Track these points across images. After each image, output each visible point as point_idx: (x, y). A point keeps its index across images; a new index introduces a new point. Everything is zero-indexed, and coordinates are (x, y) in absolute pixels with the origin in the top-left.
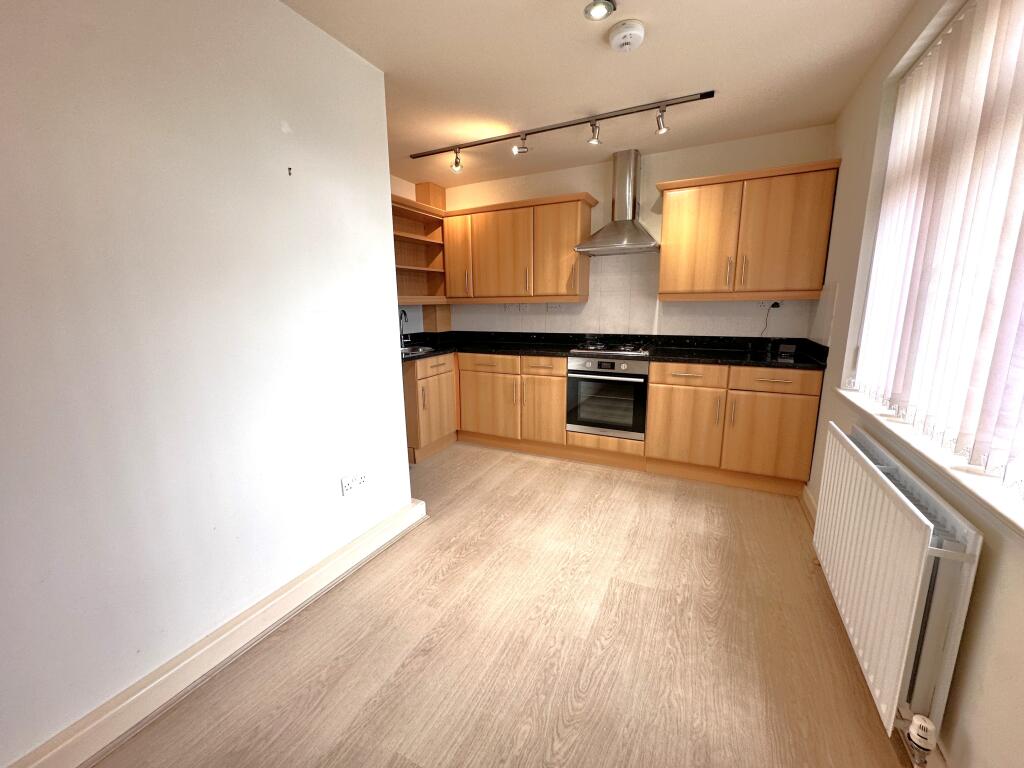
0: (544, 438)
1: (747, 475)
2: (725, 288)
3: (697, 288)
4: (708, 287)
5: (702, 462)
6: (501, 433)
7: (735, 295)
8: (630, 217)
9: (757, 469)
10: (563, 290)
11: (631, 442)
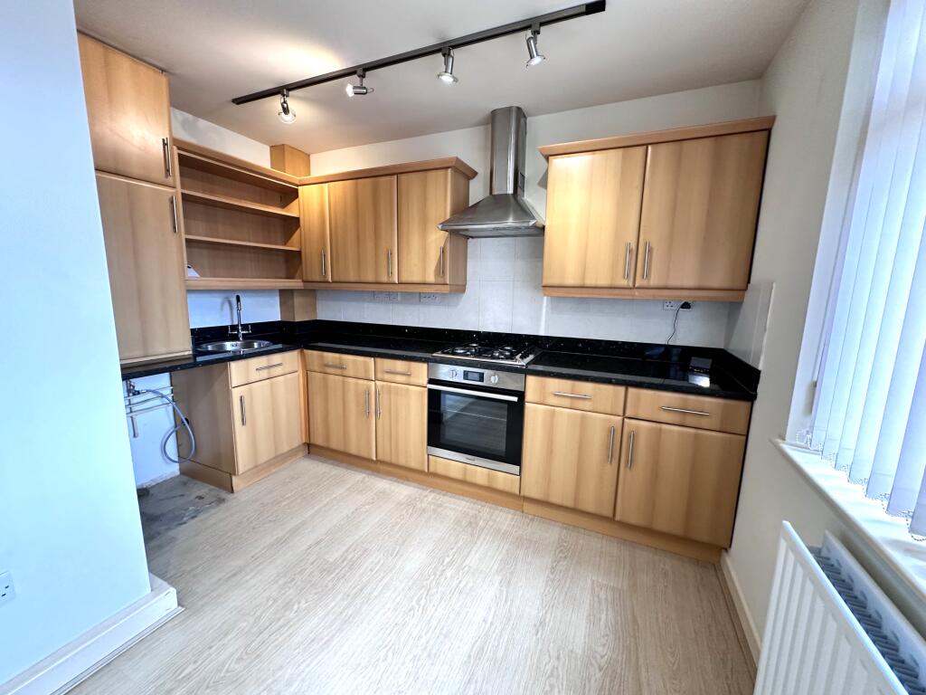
0: (402, 462)
1: (648, 531)
2: (624, 283)
3: (589, 282)
4: (603, 281)
5: (590, 508)
6: (353, 451)
7: (637, 293)
8: (510, 191)
9: (661, 525)
10: (431, 278)
11: (503, 475)
